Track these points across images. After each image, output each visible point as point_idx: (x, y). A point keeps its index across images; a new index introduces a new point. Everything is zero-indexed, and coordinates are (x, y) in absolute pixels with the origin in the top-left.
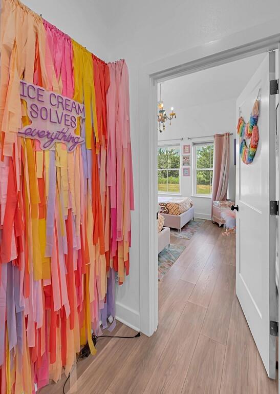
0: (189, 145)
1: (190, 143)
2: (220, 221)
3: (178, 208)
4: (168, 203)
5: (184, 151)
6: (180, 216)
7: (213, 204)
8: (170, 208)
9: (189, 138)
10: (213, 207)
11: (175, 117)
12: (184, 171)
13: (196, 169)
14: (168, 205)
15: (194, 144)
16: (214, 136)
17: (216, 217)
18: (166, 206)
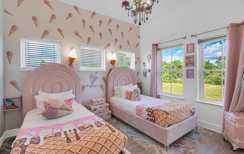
0: (194, 44)
1: (194, 40)
2: (235, 142)
3: (166, 118)
4: (155, 110)
5: (187, 51)
6: (167, 129)
7: (224, 115)
8: (156, 116)
9: (192, 36)
10: (224, 119)
11: (158, 2)
12: (187, 73)
13: (203, 70)
14: (155, 112)
15: (200, 42)
16: (228, 27)
17: (228, 134)
18: (152, 113)
